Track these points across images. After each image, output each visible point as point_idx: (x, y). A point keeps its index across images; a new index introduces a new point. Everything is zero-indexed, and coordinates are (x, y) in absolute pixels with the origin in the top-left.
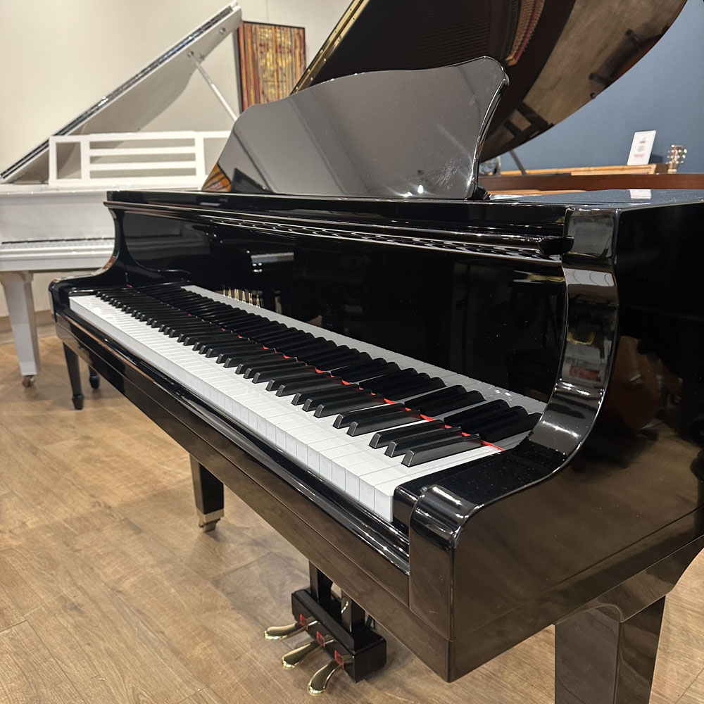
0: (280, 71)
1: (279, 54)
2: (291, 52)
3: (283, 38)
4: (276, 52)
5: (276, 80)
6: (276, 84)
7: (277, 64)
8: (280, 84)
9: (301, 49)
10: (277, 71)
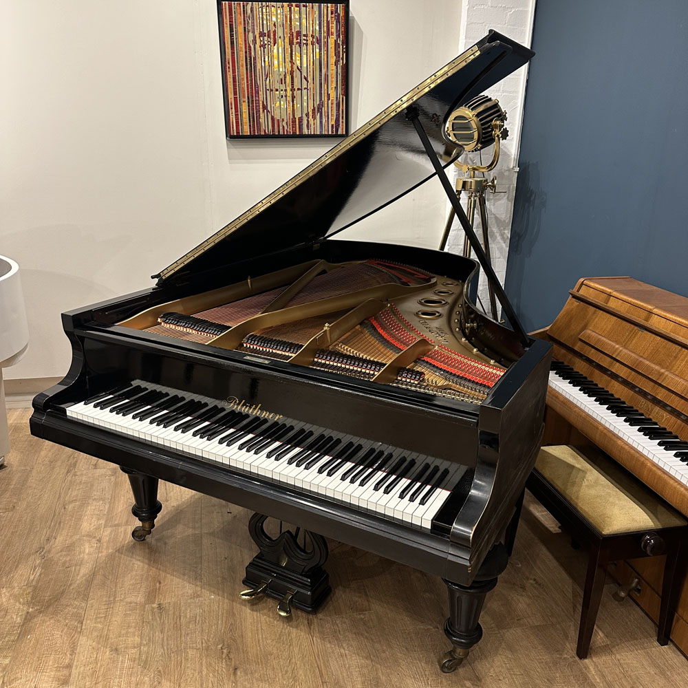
0: (297, 74)
1: (296, 47)
2: (319, 41)
3: (304, 21)
4: (291, 43)
5: (289, 89)
6: (289, 93)
7: (291, 61)
8: (297, 93)
9: (338, 36)
10: (292, 73)
